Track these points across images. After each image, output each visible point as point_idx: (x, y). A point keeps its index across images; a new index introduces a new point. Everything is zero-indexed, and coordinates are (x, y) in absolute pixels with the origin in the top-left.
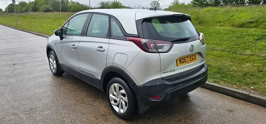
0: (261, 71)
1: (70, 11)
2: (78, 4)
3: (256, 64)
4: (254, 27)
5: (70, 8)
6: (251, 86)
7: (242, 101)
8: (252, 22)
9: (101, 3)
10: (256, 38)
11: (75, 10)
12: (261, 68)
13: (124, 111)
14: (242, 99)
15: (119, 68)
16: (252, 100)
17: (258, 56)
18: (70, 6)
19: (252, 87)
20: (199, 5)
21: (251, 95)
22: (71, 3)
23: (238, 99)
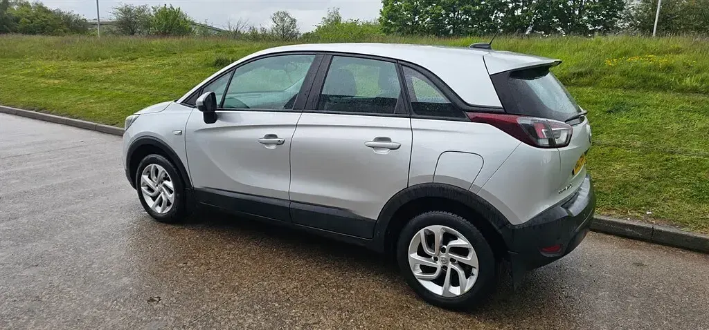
0: (649, 179)
1: (16, 32)
2: (41, 8)
3: (633, 164)
4: (589, 84)
5: (17, 20)
6: (646, 211)
7: (643, 244)
8: (580, 75)
9: (121, 10)
10: (606, 109)
11: (34, 26)
12: (646, 172)
13: (462, 290)
14: (642, 240)
15: (456, 188)
16: (662, 238)
17: (628, 147)
18: (15, 14)
19: (648, 213)
20: (397, 28)
21: (657, 228)
22: (17, 6)
23: (632, 239)
